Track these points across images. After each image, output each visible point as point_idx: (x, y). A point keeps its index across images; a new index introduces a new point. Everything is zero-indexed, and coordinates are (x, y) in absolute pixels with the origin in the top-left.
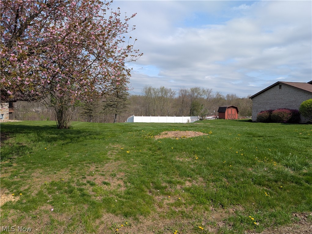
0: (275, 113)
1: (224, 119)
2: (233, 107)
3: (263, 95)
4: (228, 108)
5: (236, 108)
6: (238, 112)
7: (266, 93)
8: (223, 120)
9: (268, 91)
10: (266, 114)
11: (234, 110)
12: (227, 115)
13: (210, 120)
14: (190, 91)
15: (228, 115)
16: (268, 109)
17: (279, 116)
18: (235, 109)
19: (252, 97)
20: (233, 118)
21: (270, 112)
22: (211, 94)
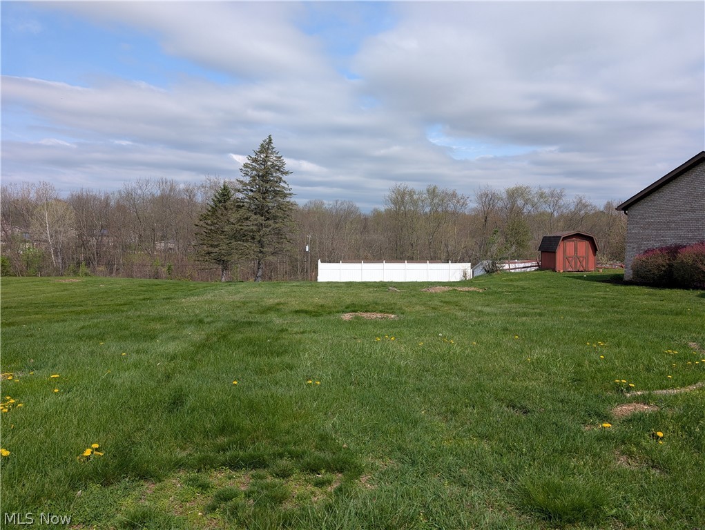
0: (685, 257)
1: (554, 270)
2: (578, 236)
3: (656, 197)
4: (565, 238)
5: (590, 239)
6: (595, 249)
7: (667, 192)
8: (548, 273)
9: (673, 185)
10: (660, 261)
11: (584, 246)
12: (562, 259)
13: (518, 273)
14: (505, 196)
15: (566, 259)
16: (671, 242)
17: (699, 268)
18: (587, 242)
19: (627, 207)
20: (581, 269)
21: (673, 251)
22: (561, 202)
